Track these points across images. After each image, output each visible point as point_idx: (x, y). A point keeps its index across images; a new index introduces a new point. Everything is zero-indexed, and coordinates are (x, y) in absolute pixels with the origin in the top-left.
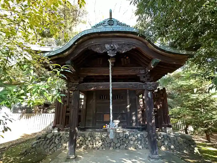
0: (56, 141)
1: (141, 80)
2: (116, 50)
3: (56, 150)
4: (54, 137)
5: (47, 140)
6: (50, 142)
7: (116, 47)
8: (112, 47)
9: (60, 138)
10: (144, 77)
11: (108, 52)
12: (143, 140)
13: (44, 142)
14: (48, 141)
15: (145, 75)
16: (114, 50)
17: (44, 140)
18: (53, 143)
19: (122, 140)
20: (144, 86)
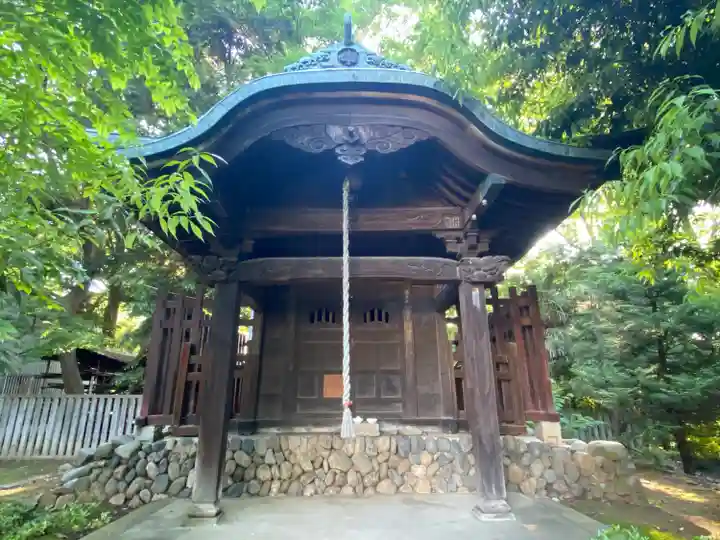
0: (151, 467)
1: (450, 249)
2: (363, 145)
3: (147, 499)
4: (141, 454)
5: (119, 464)
6: (127, 470)
7: (364, 134)
8: (351, 134)
9: (166, 455)
10: (459, 240)
11: (338, 151)
12: (457, 463)
13: (107, 473)
14: (121, 469)
15: (461, 234)
16: (357, 144)
17: (106, 465)
18: (136, 476)
19: (387, 461)
20: (458, 268)
